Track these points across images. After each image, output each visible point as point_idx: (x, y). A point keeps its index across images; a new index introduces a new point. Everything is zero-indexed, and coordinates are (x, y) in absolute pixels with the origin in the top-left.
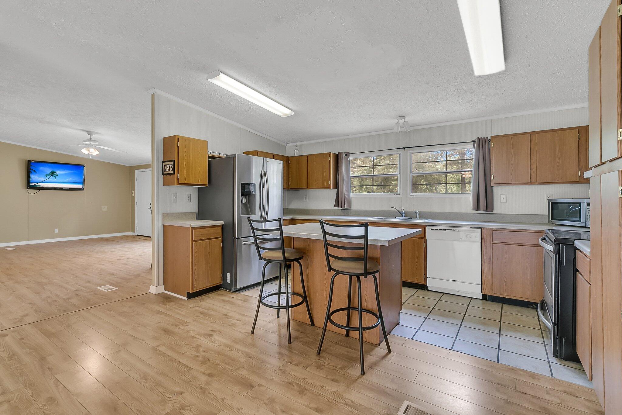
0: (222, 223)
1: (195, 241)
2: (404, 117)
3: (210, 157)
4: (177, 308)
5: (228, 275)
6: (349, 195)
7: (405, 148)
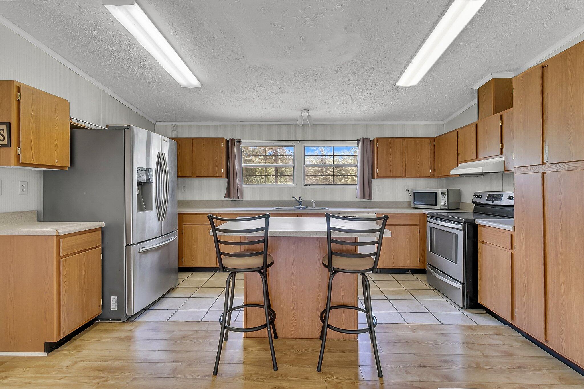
0: (101, 224)
1: (64, 257)
2: (307, 110)
3: (73, 127)
4: (38, 375)
5: (114, 300)
6: (241, 186)
7: (299, 141)
